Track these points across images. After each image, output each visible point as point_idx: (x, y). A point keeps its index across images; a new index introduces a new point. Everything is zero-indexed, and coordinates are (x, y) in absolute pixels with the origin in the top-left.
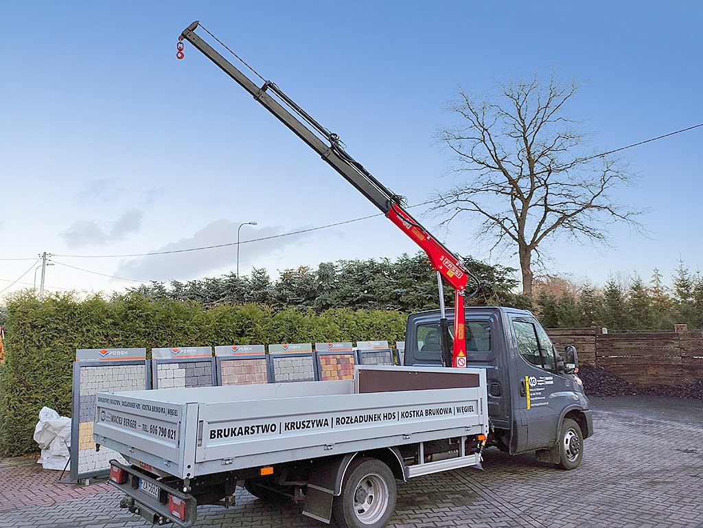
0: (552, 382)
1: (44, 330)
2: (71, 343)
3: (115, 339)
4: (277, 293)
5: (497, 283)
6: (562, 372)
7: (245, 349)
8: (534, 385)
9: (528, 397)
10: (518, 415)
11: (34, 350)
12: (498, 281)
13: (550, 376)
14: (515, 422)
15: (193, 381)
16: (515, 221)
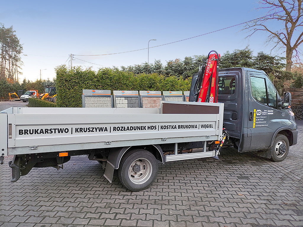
0: (273, 113)
1: (70, 82)
2: (82, 88)
3: (99, 87)
4: (166, 71)
5: (275, 65)
6: (281, 108)
7: (153, 93)
8: (260, 115)
9: (254, 121)
10: (246, 131)
11: (67, 90)
12: (276, 64)
13: (272, 109)
14: (243, 135)
15: (131, 105)
16: (286, 35)
